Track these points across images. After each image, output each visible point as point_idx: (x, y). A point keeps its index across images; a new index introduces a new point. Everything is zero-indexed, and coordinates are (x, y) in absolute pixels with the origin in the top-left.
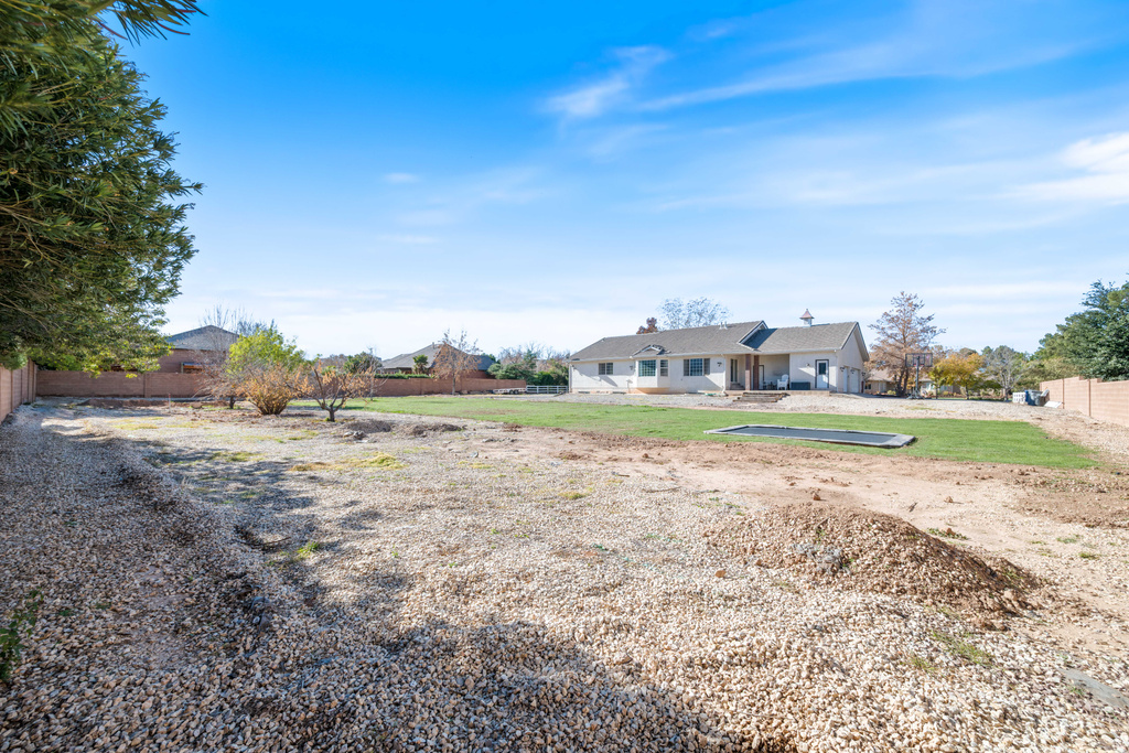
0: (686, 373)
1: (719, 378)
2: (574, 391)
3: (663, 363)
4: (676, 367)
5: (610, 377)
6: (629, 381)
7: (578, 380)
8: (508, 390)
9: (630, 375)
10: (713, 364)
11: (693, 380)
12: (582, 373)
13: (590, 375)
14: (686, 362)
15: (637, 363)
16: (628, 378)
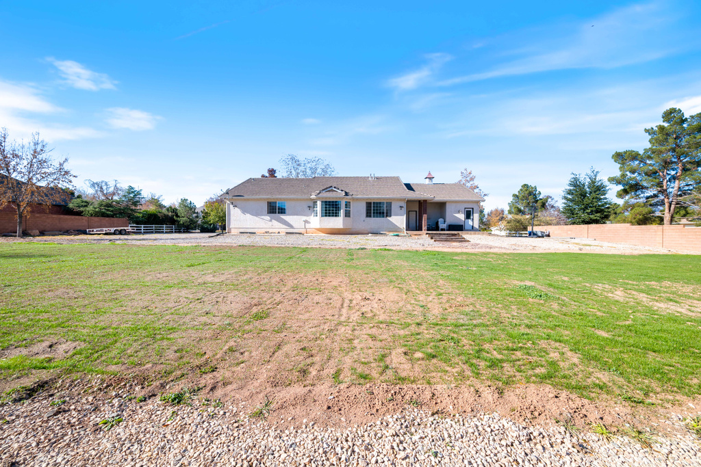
0: (368, 215)
1: (399, 220)
2: (234, 232)
3: (348, 205)
4: (359, 209)
5: (283, 216)
6: (306, 222)
7: (238, 219)
8: (112, 230)
9: (307, 216)
10: (395, 207)
11: (375, 222)
12: (244, 211)
13: (256, 214)
14: (369, 205)
15: (319, 203)
16: (305, 218)
